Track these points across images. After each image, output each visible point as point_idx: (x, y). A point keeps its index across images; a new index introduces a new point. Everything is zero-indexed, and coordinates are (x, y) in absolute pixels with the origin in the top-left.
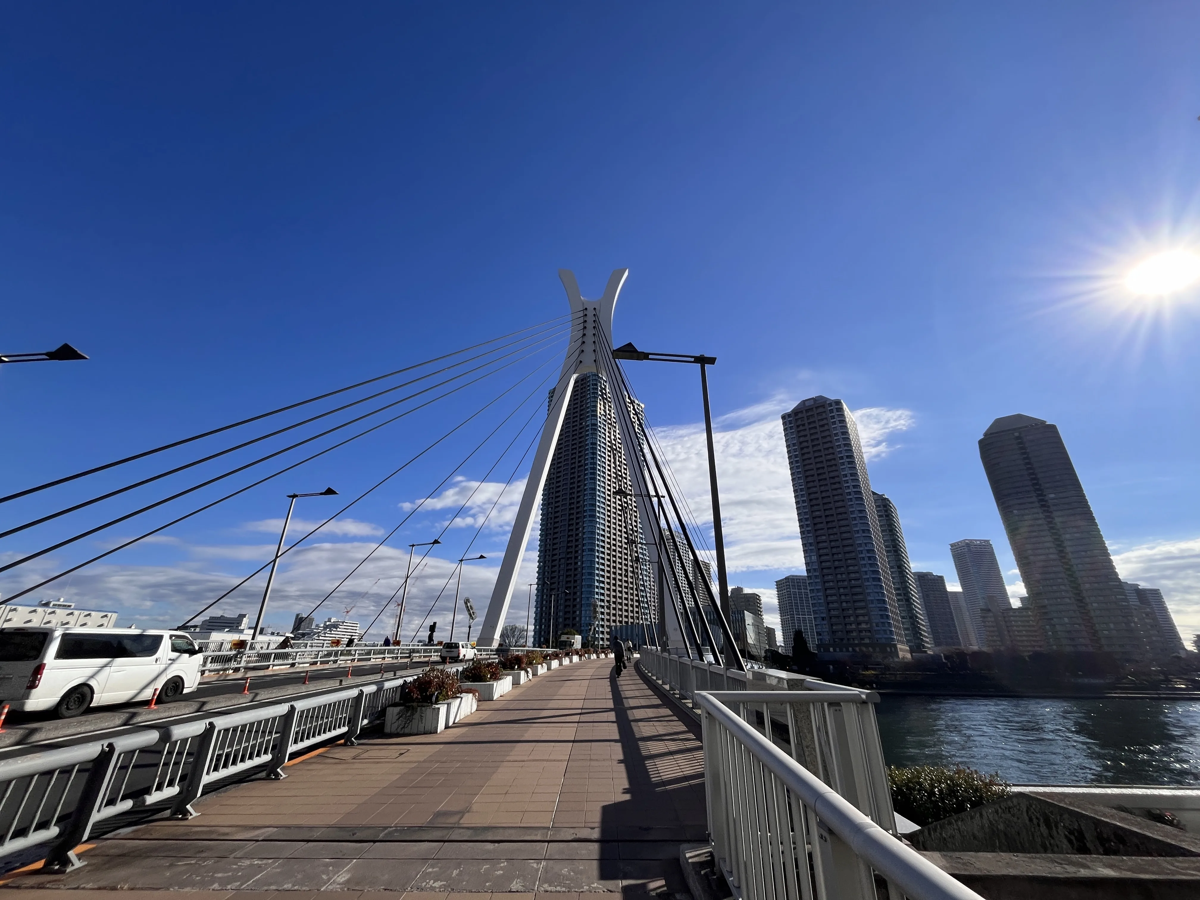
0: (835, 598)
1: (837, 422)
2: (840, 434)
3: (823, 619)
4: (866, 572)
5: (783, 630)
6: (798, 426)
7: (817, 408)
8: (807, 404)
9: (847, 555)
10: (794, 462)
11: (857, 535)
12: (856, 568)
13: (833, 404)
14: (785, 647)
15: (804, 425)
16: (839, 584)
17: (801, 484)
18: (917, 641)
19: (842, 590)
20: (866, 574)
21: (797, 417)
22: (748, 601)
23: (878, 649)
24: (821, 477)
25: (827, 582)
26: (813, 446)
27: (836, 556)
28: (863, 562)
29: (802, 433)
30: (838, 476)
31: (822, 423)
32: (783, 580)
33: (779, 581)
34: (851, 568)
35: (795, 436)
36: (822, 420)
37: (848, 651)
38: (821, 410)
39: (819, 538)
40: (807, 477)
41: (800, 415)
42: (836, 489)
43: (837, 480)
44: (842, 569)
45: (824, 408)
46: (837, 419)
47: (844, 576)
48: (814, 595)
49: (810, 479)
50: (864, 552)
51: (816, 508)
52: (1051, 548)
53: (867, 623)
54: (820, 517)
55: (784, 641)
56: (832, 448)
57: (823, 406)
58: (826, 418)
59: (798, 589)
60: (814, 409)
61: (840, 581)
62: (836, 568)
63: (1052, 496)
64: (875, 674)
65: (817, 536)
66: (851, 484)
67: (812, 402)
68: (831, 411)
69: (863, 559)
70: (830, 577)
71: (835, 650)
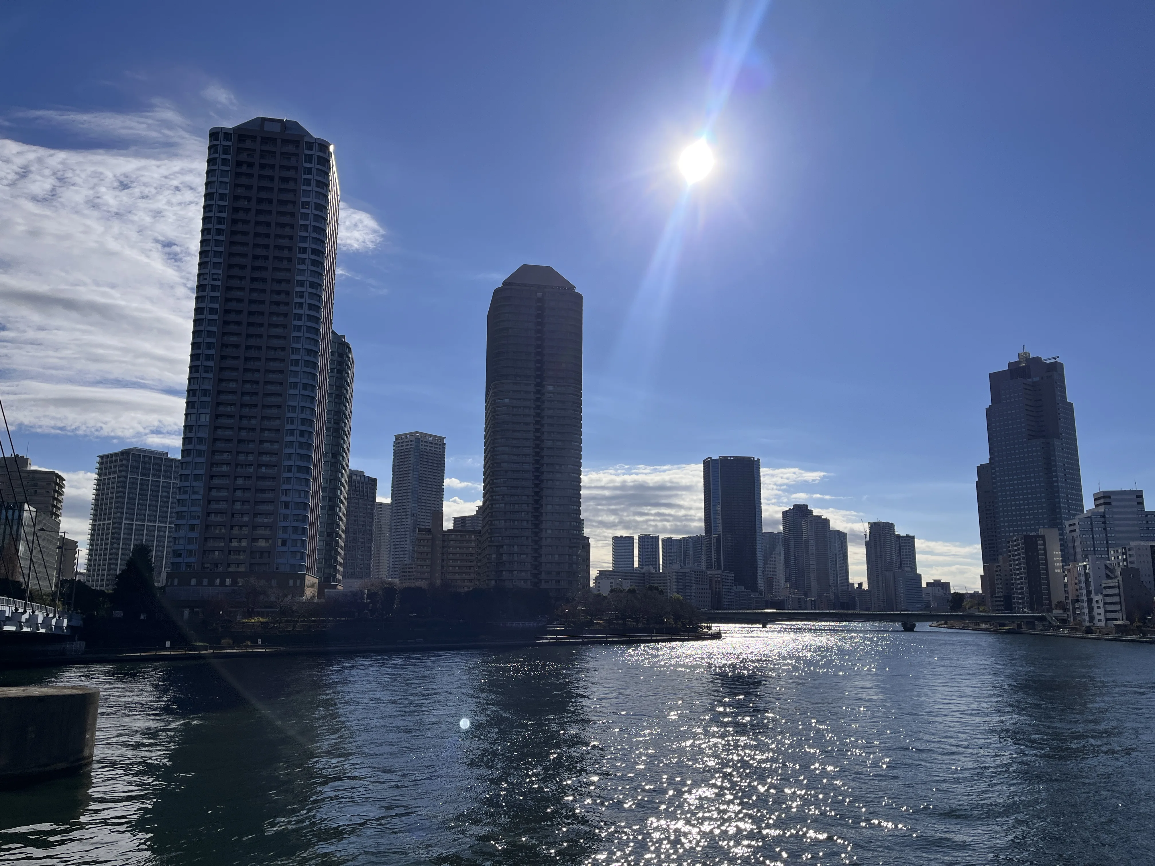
0: (224, 493)
1: (314, 183)
2: (312, 206)
3: (192, 528)
4: (290, 455)
5: (91, 545)
6: (239, 164)
7: (285, 142)
8: (267, 127)
9: (266, 422)
10: (213, 232)
11: (292, 391)
12: (276, 446)
13: (316, 147)
14: (89, 576)
15: (250, 165)
16: (239, 470)
17: (215, 277)
18: (327, 571)
19: (240, 482)
20: (290, 459)
21: (241, 145)
22: (36, 485)
23: (274, 582)
24: (257, 274)
25: (217, 464)
26: (259, 212)
27: (245, 422)
28: (289, 438)
29: (244, 180)
30: (288, 281)
31: (285, 174)
32: (116, 454)
33: (107, 456)
34: (267, 445)
35: (227, 180)
36: (288, 168)
37: (223, 583)
38: (290, 148)
39: (224, 384)
40: (230, 266)
41: (248, 144)
42: (278, 304)
43: (284, 286)
44: (251, 446)
45: (297, 147)
46: (314, 177)
47: (251, 458)
48: (187, 484)
49: (236, 272)
50: (295, 421)
51: (233, 328)
52: (529, 455)
53: (267, 540)
54: (237, 346)
55: (89, 565)
56: (292, 226)
57: (296, 143)
58: (296, 168)
59: (143, 474)
60: (279, 142)
61: (241, 465)
62: (240, 441)
63: (551, 388)
64: (262, 623)
65: (221, 380)
66: (307, 300)
67: (277, 128)
68: (309, 159)
69: (292, 432)
70: (225, 456)
71: (199, 583)
